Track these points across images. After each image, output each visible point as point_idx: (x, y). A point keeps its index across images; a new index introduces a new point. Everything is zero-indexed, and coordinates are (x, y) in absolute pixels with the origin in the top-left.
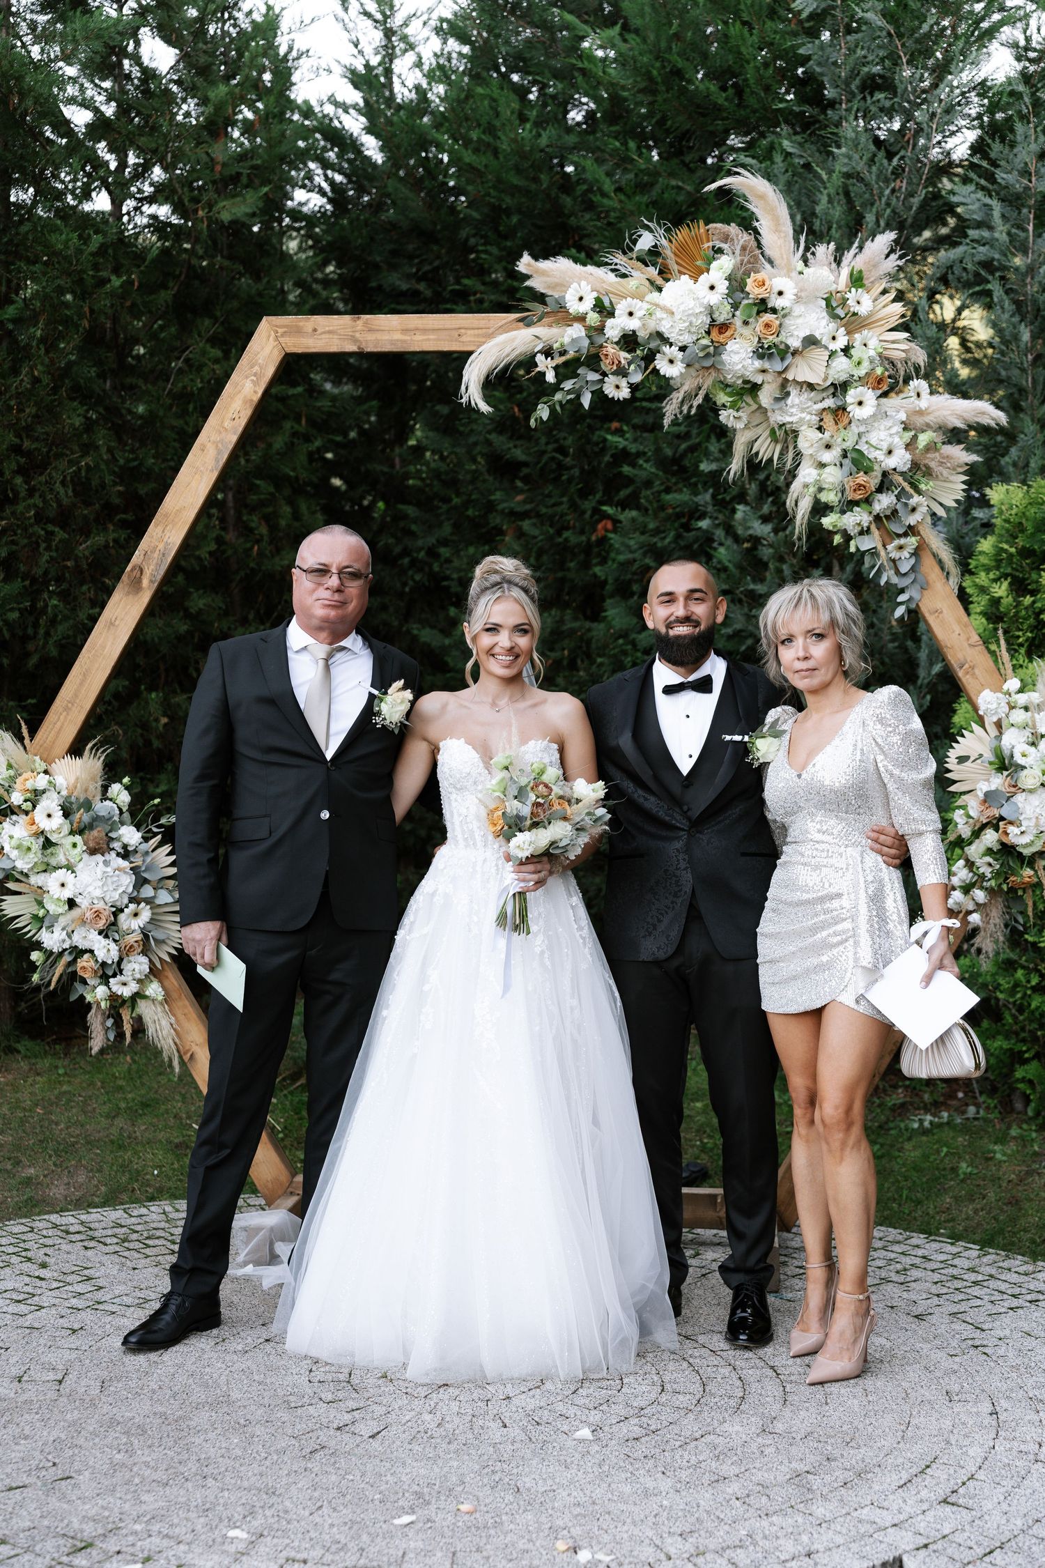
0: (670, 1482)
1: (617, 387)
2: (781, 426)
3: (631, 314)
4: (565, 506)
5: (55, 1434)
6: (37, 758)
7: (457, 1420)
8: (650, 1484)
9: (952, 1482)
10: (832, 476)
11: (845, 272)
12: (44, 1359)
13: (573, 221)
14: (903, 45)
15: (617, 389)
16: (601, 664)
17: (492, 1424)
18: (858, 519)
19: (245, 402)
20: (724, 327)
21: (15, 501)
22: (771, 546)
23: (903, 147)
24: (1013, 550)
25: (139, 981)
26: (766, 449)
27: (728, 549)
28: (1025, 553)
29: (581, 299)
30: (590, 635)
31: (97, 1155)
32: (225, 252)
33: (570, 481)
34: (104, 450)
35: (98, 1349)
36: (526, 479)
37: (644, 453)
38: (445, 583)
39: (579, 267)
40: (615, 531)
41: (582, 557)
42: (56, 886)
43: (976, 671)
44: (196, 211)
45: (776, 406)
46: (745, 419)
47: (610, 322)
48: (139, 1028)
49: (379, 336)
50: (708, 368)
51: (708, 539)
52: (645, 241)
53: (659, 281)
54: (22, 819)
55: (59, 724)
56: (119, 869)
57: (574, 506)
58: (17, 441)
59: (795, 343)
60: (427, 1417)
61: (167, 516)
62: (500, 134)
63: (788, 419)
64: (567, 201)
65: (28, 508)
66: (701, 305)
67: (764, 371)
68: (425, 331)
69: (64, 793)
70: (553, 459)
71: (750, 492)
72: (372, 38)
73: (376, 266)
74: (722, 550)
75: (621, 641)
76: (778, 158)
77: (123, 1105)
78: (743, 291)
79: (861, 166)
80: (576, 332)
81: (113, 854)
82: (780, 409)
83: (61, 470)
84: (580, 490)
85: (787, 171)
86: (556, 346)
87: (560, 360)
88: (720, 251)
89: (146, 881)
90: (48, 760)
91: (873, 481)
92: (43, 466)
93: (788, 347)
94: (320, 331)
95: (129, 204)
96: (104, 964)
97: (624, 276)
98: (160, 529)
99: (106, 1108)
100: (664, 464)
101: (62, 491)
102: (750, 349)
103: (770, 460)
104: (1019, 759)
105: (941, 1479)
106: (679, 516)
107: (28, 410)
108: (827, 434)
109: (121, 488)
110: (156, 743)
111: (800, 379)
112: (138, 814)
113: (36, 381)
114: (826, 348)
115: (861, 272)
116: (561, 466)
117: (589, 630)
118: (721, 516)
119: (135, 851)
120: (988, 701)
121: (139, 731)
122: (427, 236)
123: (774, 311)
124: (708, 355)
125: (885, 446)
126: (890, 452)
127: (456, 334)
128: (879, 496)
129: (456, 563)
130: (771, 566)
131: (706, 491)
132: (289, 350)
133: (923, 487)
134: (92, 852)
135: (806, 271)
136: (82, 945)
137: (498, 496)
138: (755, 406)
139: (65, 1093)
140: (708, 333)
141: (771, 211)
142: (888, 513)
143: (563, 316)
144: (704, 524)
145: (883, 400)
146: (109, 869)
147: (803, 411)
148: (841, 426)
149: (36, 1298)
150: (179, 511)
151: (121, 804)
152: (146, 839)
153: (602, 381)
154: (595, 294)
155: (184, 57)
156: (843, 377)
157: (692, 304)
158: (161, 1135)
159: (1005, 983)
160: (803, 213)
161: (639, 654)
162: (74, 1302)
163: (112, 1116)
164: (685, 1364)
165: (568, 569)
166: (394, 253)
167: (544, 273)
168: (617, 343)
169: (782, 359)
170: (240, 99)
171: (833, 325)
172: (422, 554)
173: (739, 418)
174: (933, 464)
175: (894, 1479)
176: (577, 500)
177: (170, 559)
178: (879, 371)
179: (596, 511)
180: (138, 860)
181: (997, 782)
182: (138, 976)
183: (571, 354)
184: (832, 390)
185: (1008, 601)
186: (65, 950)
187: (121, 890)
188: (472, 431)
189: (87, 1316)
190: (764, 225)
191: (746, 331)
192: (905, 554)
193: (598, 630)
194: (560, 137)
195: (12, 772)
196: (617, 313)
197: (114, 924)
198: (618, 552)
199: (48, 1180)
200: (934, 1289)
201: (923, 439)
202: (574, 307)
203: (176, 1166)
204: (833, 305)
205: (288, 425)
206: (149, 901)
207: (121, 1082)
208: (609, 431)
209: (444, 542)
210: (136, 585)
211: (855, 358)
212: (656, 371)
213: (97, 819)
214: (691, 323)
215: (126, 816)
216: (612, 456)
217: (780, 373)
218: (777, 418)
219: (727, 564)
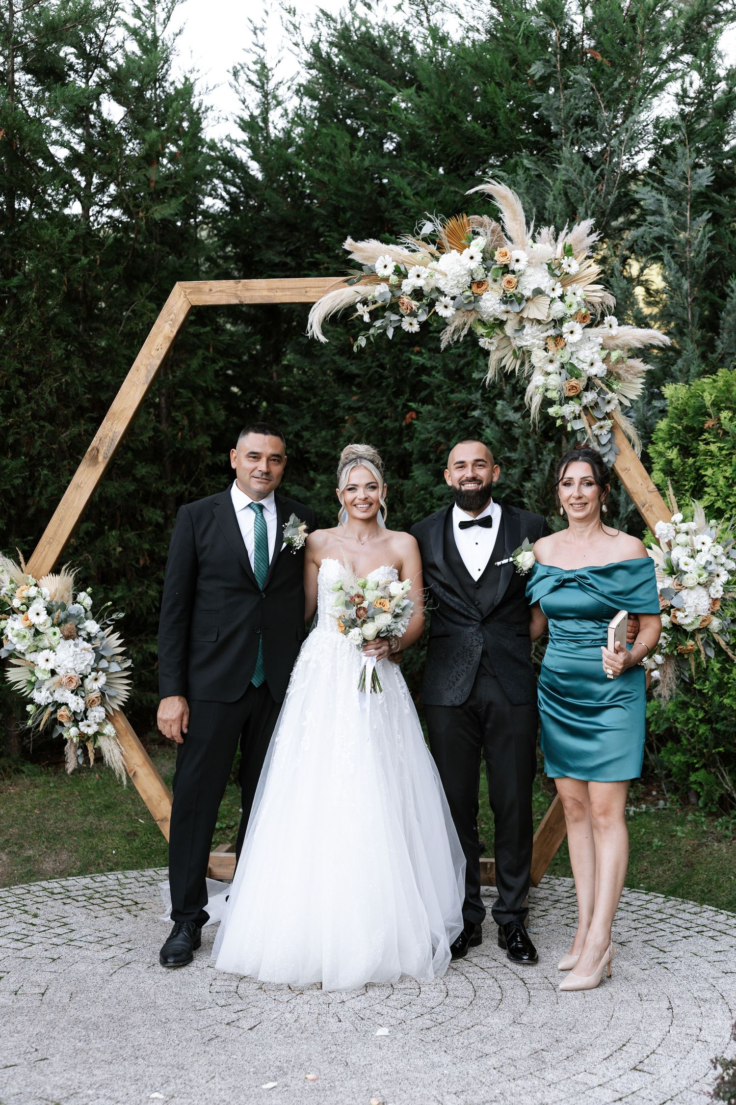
0: (449, 1058)
1: (411, 324)
2: (520, 348)
3: (418, 276)
4: (384, 404)
5: (38, 1030)
6: (30, 576)
7: (307, 1017)
8: (436, 1059)
9: (640, 1055)
10: (554, 381)
11: (560, 246)
12: (33, 979)
13: (387, 215)
14: (602, 96)
15: (411, 326)
16: (410, 508)
17: (331, 1020)
18: (572, 409)
19: (165, 338)
20: (480, 284)
21: (18, 406)
22: (520, 427)
23: (603, 163)
24: (680, 428)
25: (99, 724)
26: (510, 363)
27: (492, 429)
28: (688, 429)
29: (385, 267)
30: (402, 488)
31: (75, 841)
32: (158, 240)
33: (388, 386)
34: (77, 371)
35: (69, 972)
36: (359, 386)
37: (436, 367)
38: (307, 455)
39: (384, 246)
40: (417, 419)
41: (396, 437)
42: (43, 661)
43: (654, 509)
44: (138, 213)
45: (516, 335)
46: (496, 344)
47: (405, 282)
48: (99, 757)
49: (253, 293)
50: (470, 311)
51: (479, 423)
52: (428, 228)
53: (437, 254)
54: (20, 617)
55: (44, 553)
56: (84, 649)
57: (390, 403)
58: (19, 366)
59: (528, 293)
60: (288, 1015)
61: (114, 414)
62: (337, 159)
63: (524, 343)
64: (383, 201)
65: (27, 411)
66: (465, 269)
67: (507, 312)
68: (283, 289)
69: (48, 599)
70: (376, 372)
71: (506, 392)
72: (254, 97)
73: (259, 247)
74: (488, 431)
75: (422, 492)
76: (520, 172)
77: (92, 807)
78: (492, 260)
79: (574, 176)
80: (383, 288)
81: (81, 639)
82: (519, 337)
83: (49, 384)
84: (394, 392)
85: (526, 180)
86: (369, 298)
87: (372, 307)
88: (478, 234)
89: (103, 657)
90: (37, 577)
91: (582, 384)
92: (37, 382)
93: (523, 296)
94: (214, 290)
95: (94, 209)
96: (75, 713)
97: (414, 251)
98: (110, 423)
99: (81, 810)
100: (448, 374)
101: (49, 399)
102: (498, 298)
103: (513, 371)
104: (683, 567)
105: (633, 1054)
106: (460, 408)
107: (26, 346)
108: (550, 353)
109: (88, 396)
110: (114, 565)
111: (531, 317)
112: (97, 613)
113: (32, 326)
114: (548, 296)
115: (570, 246)
116: (382, 377)
117: (402, 485)
118: (487, 408)
119: (95, 637)
120: (661, 528)
121: (103, 557)
122: (290, 226)
123: (513, 272)
124: (470, 302)
125: (589, 360)
126: (592, 364)
127: (304, 291)
128: (586, 393)
129: (314, 442)
130: (521, 441)
131: (477, 391)
132: (194, 304)
133: (615, 387)
134: (67, 638)
135: (535, 245)
136: (61, 700)
137: (340, 397)
138: (502, 335)
139: (54, 799)
140: (470, 287)
141: (511, 206)
142: (592, 404)
143: (374, 278)
144: (476, 413)
145: (588, 330)
146: (78, 649)
147: (534, 337)
148: (559, 347)
149: (29, 938)
150: (122, 411)
151: (86, 606)
152: (103, 629)
153: (401, 321)
154: (394, 263)
155: (130, 113)
156: (560, 315)
157: (459, 268)
158: (118, 827)
159: (681, 717)
160: (538, 207)
161: (435, 501)
162: (55, 940)
163: (85, 815)
164: (463, 978)
165: (388, 445)
166: (270, 238)
167: (361, 250)
168: (410, 295)
169: (520, 304)
170: (166, 139)
171: (552, 281)
172: (291, 436)
173: (492, 343)
174: (621, 372)
175: (602, 1054)
176: (393, 399)
177: (116, 443)
178: (584, 311)
179: (405, 406)
180: (97, 643)
181: (669, 582)
182: (98, 720)
183: (380, 303)
184: (553, 324)
185: (677, 462)
186: (49, 704)
187: (86, 663)
188: (323, 354)
189: (63, 950)
190: (506, 216)
191: (495, 286)
192: (604, 431)
193: (407, 485)
194: (377, 160)
195: (13, 586)
196: (409, 276)
197: (82, 686)
198: (420, 433)
199: (42, 858)
200: (633, 925)
201: (615, 355)
202: (381, 272)
203: (127, 847)
204: (553, 268)
205: (200, 352)
206: (104, 670)
207: (91, 792)
208: (412, 353)
209: (306, 428)
210: (94, 460)
211: (568, 303)
212: (436, 313)
213: (69, 616)
214: (458, 281)
215: (90, 614)
216: (415, 369)
217: (518, 313)
218: (517, 343)
219: (491, 440)
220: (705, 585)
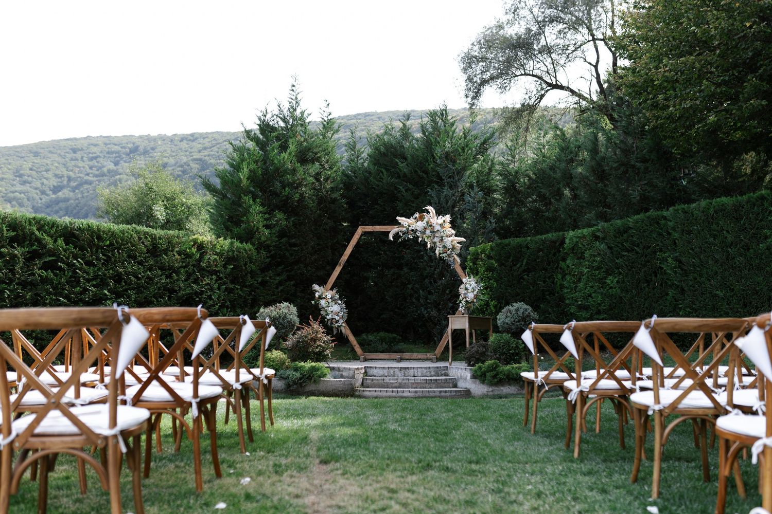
3: (413, 226)
6: (326, 291)
10: (441, 249)
11: (443, 220)
15: (411, 237)
18: (445, 255)
19: (357, 238)
20: (426, 229)
25: (341, 323)
26: (432, 245)
29: (406, 224)
36: (388, 244)
39: (405, 219)
41: (399, 259)
42: (330, 309)
45: (433, 239)
46: (429, 241)
47: (410, 227)
48: (341, 331)
49: (376, 229)
50: (424, 234)
51: (423, 256)
52: (415, 216)
53: (417, 222)
54: (324, 300)
55: (329, 285)
56: (338, 307)
61: (345, 255)
66: (423, 225)
67: (431, 235)
68: (383, 228)
69: (330, 296)
78: (428, 223)
80: (405, 229)
81: (338, 304)
86: (402, 231)
88: (425, 218)
89: (342, 308)
90: (328, 291)
91: (447, 250)
93: (435, 231)
94: (368, 228)
96: (336, 321)
97: (412, 221)
98: (344, 257)
102: (429, 232)
103: (433, 247)
104: (468, 288)
108: (440, 243)
111: (436, 236)
112: (340, 298)
114: (440, 231)
115: (445, 220)
120: (464, 280)
123: (433, 226)
124: (423, 232)
126: (449, 246)
127: (388, 229)
128: (448, 252)
132: (363, 231)
133: (454, 250)
134: (335, 304)
135: (437, 220)
136: (333, 318)
138: (430, 239)
140: (424, 229)
141: (432, 212)
142: (450, 254)
143: (404, 227)
145: (448, 238)
147: (437, 240)
148: (442, 242)
150: (347, 254)
151: (338, 297)
153: (409, 236)
154: (408, 223)
156: (443, 235)
157: (421, 225)
165: (396, 261)
167: (400, 220)
168: (411, 231)
169: (434, 233)
171: (441, 228)
174: (455, 247)
177: (345, 261)
178: (447, 235)
179: (402, 251)
180: (341, 305)
181: (465, 292)
183: (404, 232)
184: (441, 237)
186: (331, 318)
187: (339, 310)
190: (431, 214)
191: (429, 229)
192: (452, 260)
193: (402, 273)
195: (324, 293)
197: (338, 315)
201: (454, 244)
204: (441, 225)
206: (343, 311)
210: (340, 265)
211: (444, 233)
212: (416, 235)
213: (336, 299)
214: (421, 228)
217: (434, 235)
218: (434, 241)
220: (473, 292)
